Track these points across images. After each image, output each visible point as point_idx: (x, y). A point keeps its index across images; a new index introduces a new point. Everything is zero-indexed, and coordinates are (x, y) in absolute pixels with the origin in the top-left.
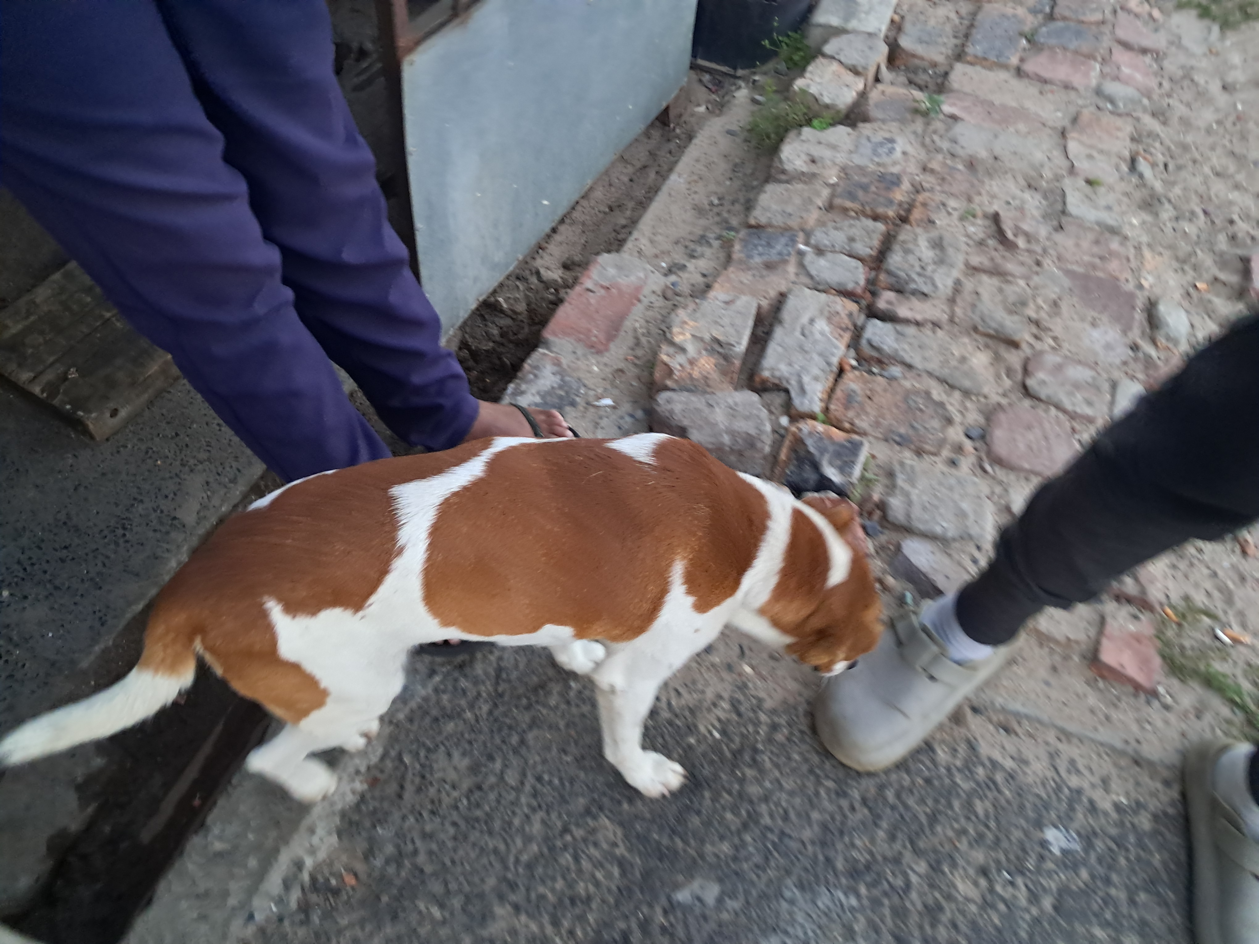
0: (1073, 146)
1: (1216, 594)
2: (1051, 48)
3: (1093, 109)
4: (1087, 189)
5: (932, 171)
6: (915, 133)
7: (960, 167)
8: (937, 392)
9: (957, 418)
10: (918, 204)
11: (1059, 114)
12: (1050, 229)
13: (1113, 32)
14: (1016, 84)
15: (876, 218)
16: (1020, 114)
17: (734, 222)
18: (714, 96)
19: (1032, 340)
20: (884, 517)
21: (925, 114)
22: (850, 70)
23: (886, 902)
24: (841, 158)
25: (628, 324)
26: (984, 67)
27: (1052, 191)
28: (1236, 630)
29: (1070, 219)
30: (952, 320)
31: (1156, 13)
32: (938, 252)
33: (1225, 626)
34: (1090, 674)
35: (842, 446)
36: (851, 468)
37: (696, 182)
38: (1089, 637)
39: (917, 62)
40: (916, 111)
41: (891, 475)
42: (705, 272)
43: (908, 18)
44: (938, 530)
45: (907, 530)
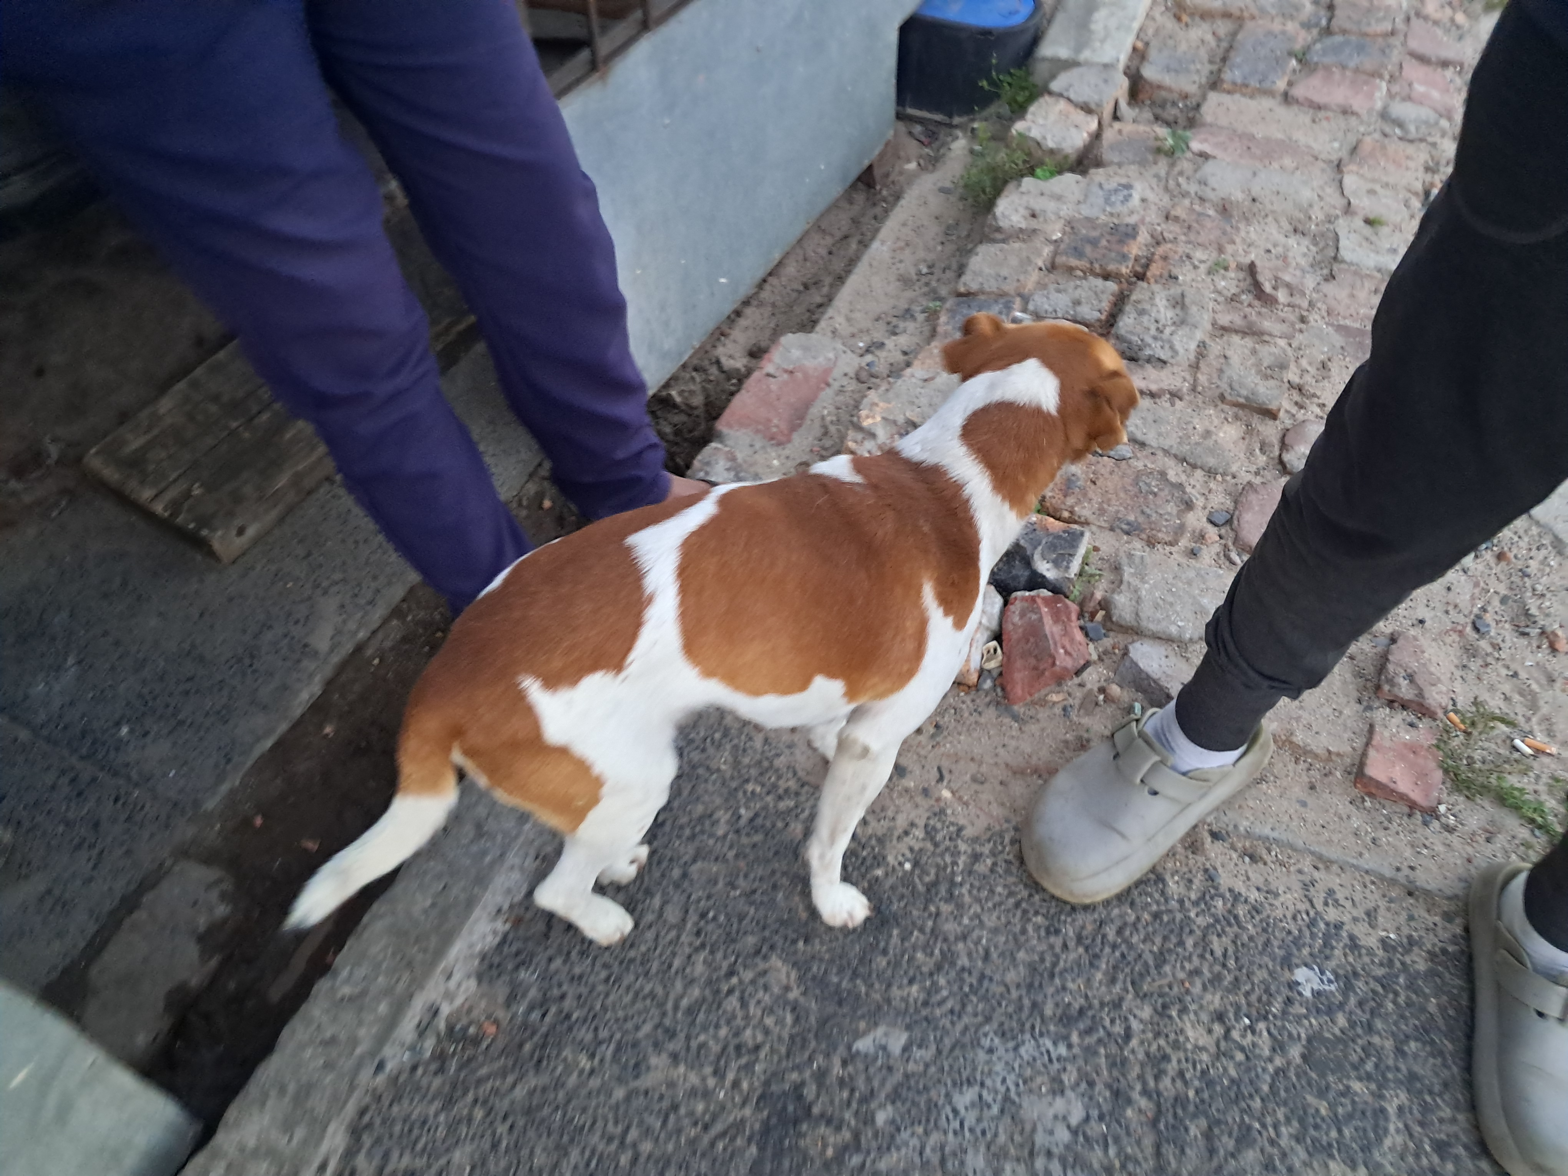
0: (1350, 181)
1: (1517, 698)
2: (1327, 68)
3: (1377, 136)
4: (1367, 230)
5: (1176, 219)
6: (1157, 176)
7: (1211, 212)
8: (1175, 473)
9: (1199, 502)
10: (1156, 257)
11: (1336, 145)
12: (1319, 279)
13: (1404, 43)
14: (1283, 112)
15: (1106, 277)
16: (1288, 146)
17: (943, 291)
18: (927, 150)
19: (1294, 410)
20: (1108, 617)
21: (1170, 153)
22: (1082, 108)
23: (1102, 1051)
24: (1066, 211)
25: (815, 411)
26: (1244, 95)
27: (1323, 235)
28: (1540, 740)
29: (1343, 266)
30: (1194, 389)
31: (1460, 18)
32: (1178, 310)
33: (1525, 735)
34: (1356, 792)
35: (1059, 537)
36: (1069, 561)
37: (902, 249)
38: (1354, 749)
39: (1164, 93)
40: (1159, 151)
41: (1117, 569)
42: (905, 349)
43: (1154, 43)
44: (1173, 630)
45: (1136, 632)
